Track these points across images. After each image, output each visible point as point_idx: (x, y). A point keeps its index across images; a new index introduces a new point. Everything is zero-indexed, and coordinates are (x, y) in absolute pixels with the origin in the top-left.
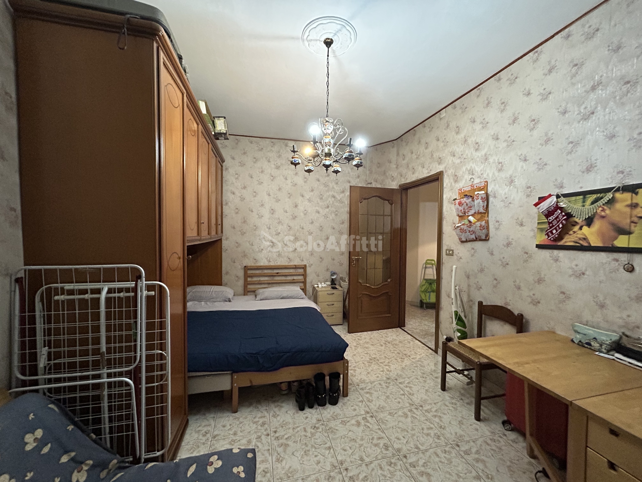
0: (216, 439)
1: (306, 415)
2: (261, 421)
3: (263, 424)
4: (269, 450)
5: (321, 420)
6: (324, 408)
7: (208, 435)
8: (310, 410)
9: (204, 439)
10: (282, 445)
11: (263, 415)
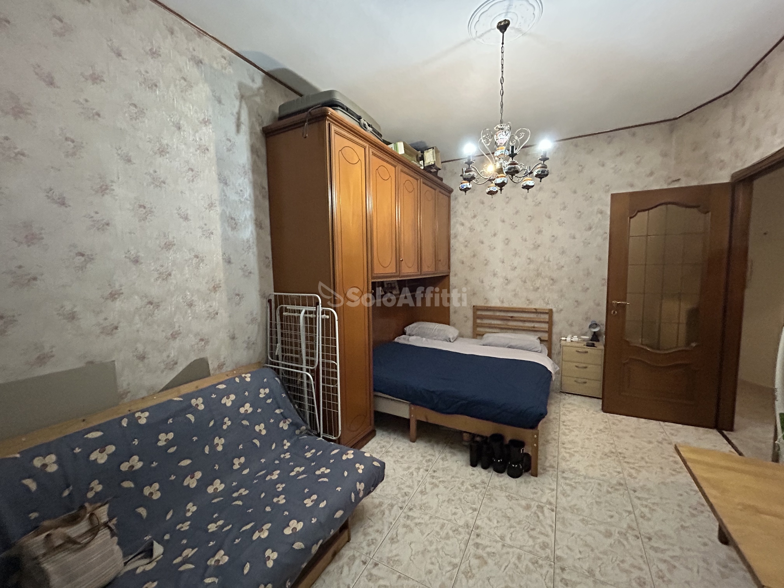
0: (387, 454)
1: (474, 472)
2: (429, 457)
3: (429, 460)
4: (419, 481)
5: (485, 483)
6: (498, 475)
7: (384, 449)
8: (482, 470)
9: (379, 450)
10: (432, 484)
11: (433, 454)
